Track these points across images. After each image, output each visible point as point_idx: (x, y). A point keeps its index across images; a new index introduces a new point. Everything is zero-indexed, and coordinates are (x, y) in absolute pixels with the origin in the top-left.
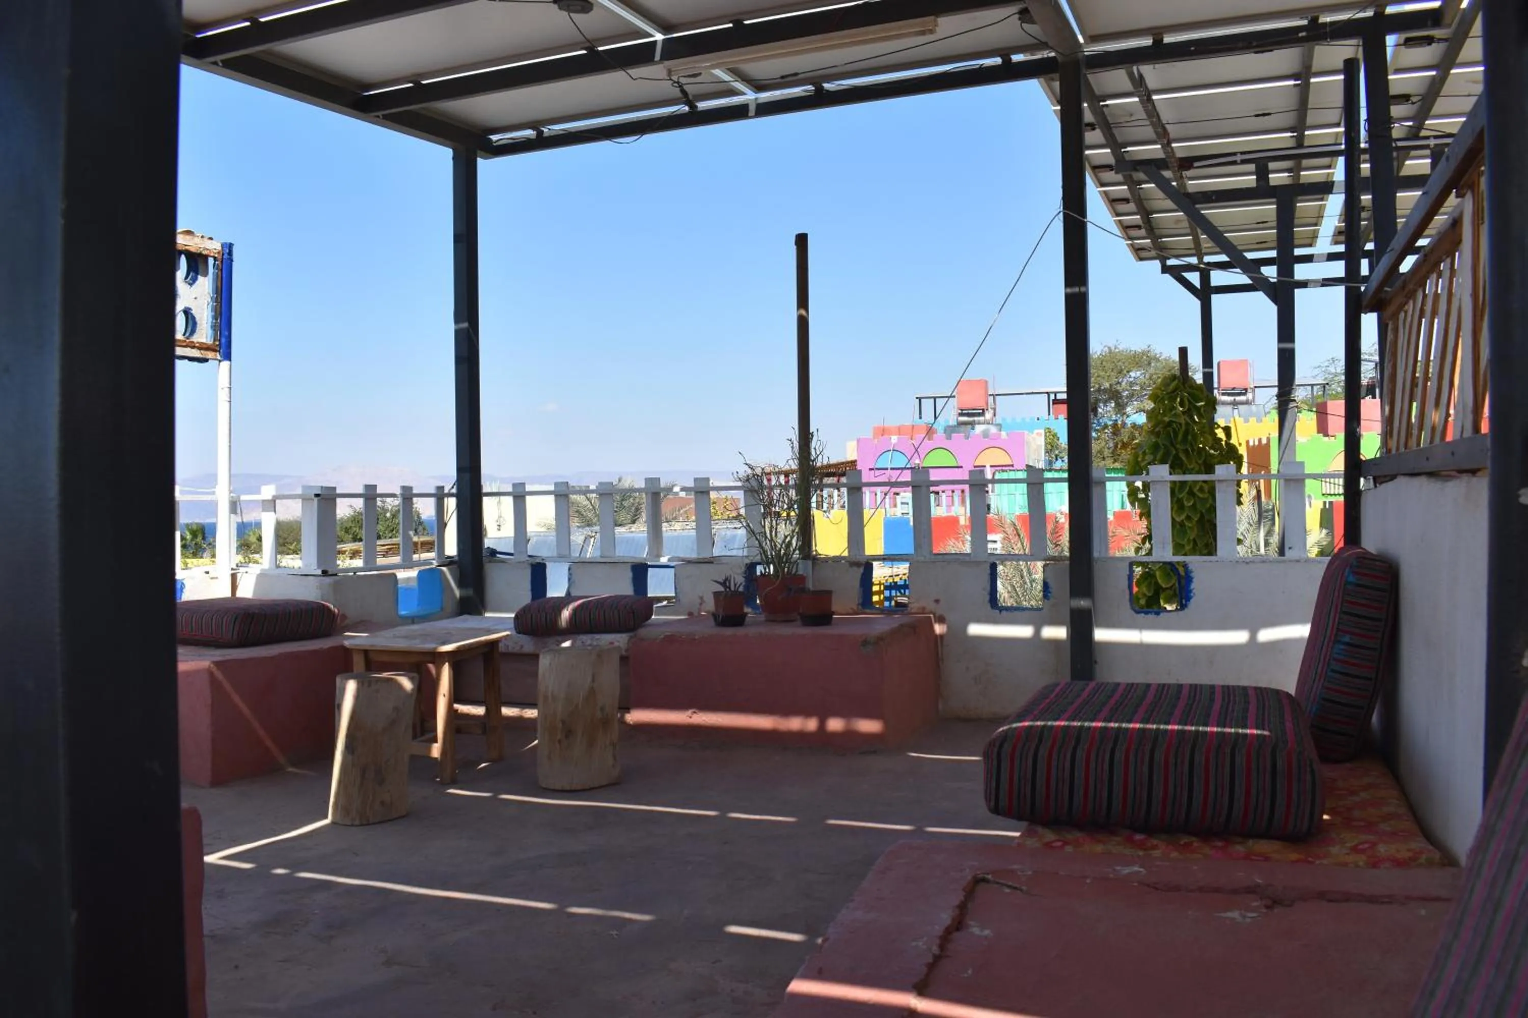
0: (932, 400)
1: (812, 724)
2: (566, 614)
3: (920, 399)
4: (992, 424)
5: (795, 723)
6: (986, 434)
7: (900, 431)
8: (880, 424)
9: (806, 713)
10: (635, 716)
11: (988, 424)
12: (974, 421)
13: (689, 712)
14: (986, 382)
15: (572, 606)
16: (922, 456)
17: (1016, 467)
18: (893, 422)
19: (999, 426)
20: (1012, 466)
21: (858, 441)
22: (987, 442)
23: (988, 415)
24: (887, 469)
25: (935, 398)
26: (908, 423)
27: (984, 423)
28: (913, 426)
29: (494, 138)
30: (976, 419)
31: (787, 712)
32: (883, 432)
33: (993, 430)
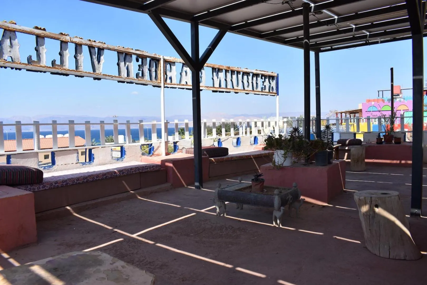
0: (382, 91)
1: (398, 162)
2: (347, 142)
3: (379, 91)
4: (402, 98)
5: (395, 162)
6: (400, 101)
7: (374, 101)
8: (368, 99)
9: (397, 160)
10: (366, 160)
11: (401, 98)
12: (396, 97)
13: (373, 160)
14: (400, 86)
15: (348, 140)
16: (381, 108)
17: (409, 110)
18: (372, 98)
19: (404, 99)
20: (408, 110)
21: (363, 103)
22: (401, 103)
23: (401, 96)
24: (371, 111)
25: (383, 91)
26: (376, 98)
27: (399, 98)
28: (378, 99)
29: (321, 49)
30: (397, 97)
31: (393, 160)
32: (369, 101)
33: (402, 100)
